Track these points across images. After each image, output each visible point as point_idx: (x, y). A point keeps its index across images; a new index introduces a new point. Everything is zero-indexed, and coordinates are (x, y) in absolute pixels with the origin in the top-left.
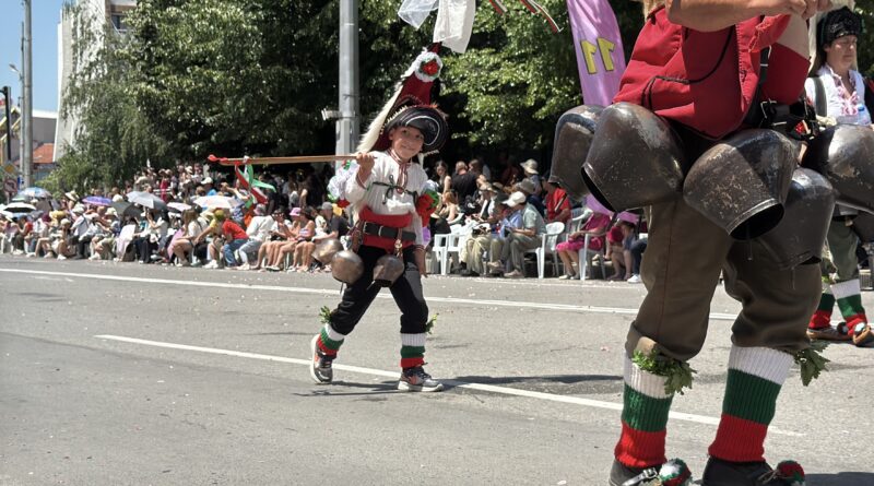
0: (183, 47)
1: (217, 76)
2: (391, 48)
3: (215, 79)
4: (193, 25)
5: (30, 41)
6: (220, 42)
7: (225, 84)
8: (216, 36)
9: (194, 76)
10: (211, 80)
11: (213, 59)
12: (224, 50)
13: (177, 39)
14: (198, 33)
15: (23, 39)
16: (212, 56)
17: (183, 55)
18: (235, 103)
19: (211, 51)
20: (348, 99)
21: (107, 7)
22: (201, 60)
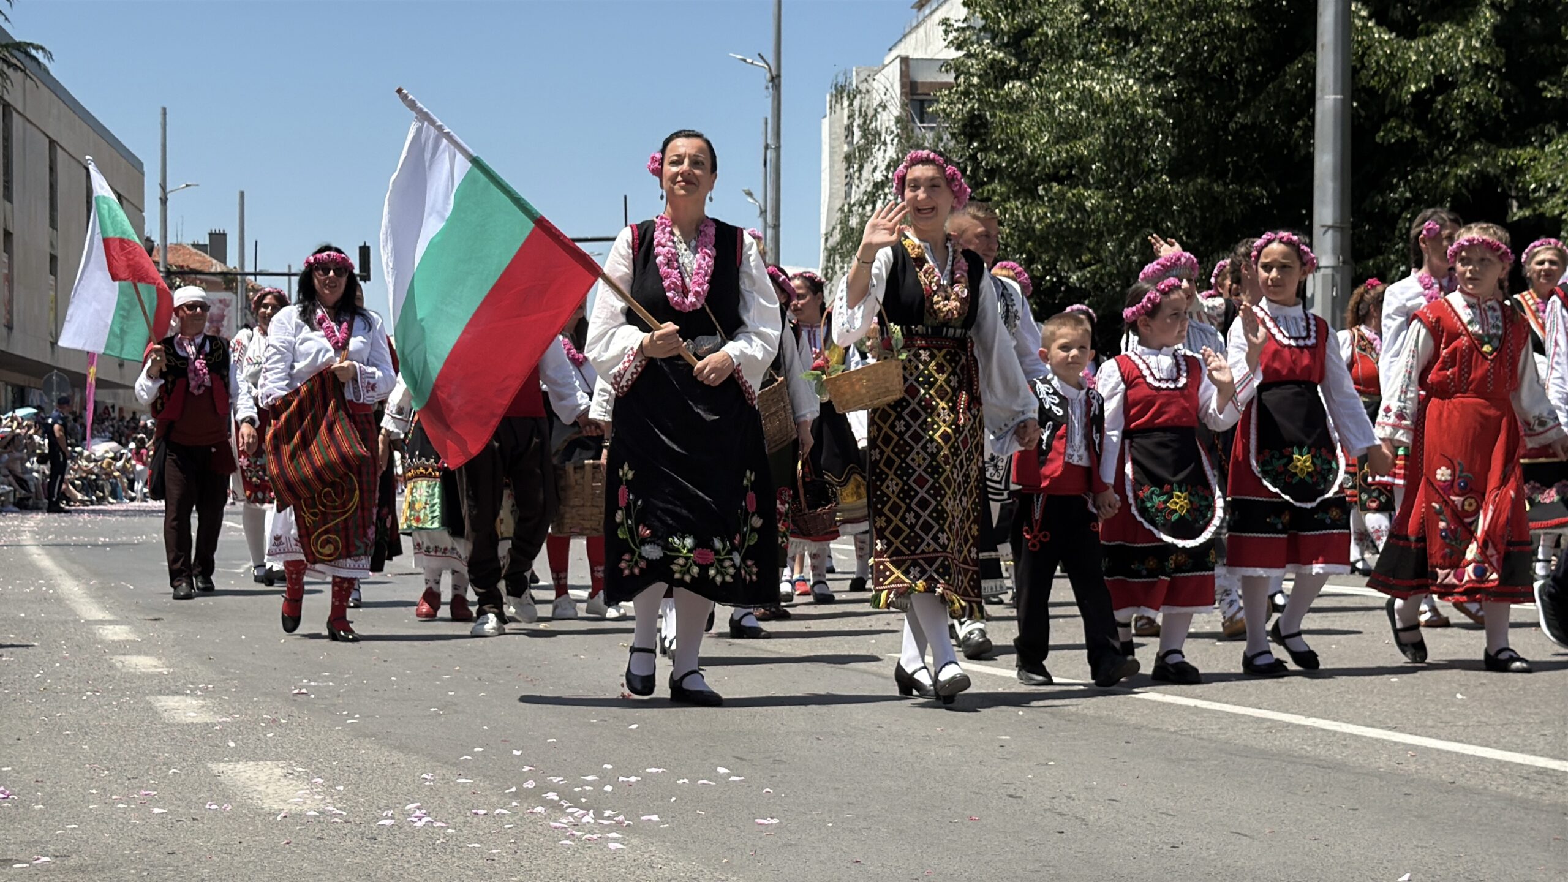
0: (1034, 150)
1: (1092, 199)
2: (1414, 138)
3: (1088, 204)
4: (1051, 111)
5: (778, 149)
6: (1098, 140)
7: (1106, 213)
8: (1090, 130)
9: (1051, 200)
10: (1080, 207)
11: (1085, 169)
12: (1105, 154)
13: (1022, 137)
14: (1060, 124)
15: (767, 147)
16: (1083, 164)
17: (1033, 163)
18: (1122, 245)
19: (1081, 157)
20: (1330, 232)
21: (903, 86)
22: (1063, 172)
